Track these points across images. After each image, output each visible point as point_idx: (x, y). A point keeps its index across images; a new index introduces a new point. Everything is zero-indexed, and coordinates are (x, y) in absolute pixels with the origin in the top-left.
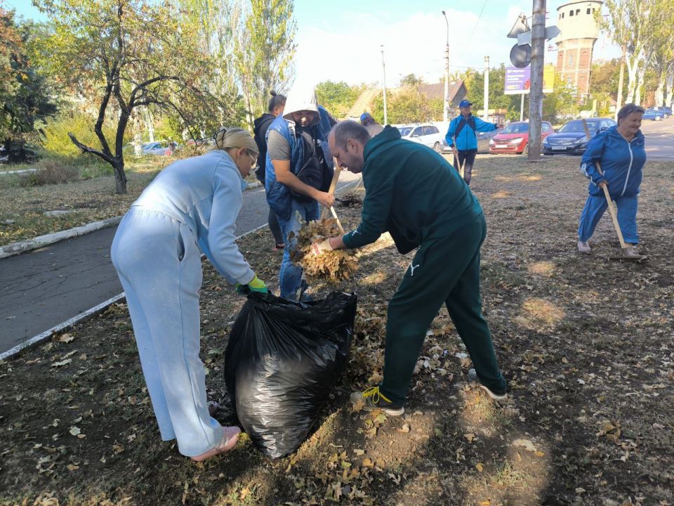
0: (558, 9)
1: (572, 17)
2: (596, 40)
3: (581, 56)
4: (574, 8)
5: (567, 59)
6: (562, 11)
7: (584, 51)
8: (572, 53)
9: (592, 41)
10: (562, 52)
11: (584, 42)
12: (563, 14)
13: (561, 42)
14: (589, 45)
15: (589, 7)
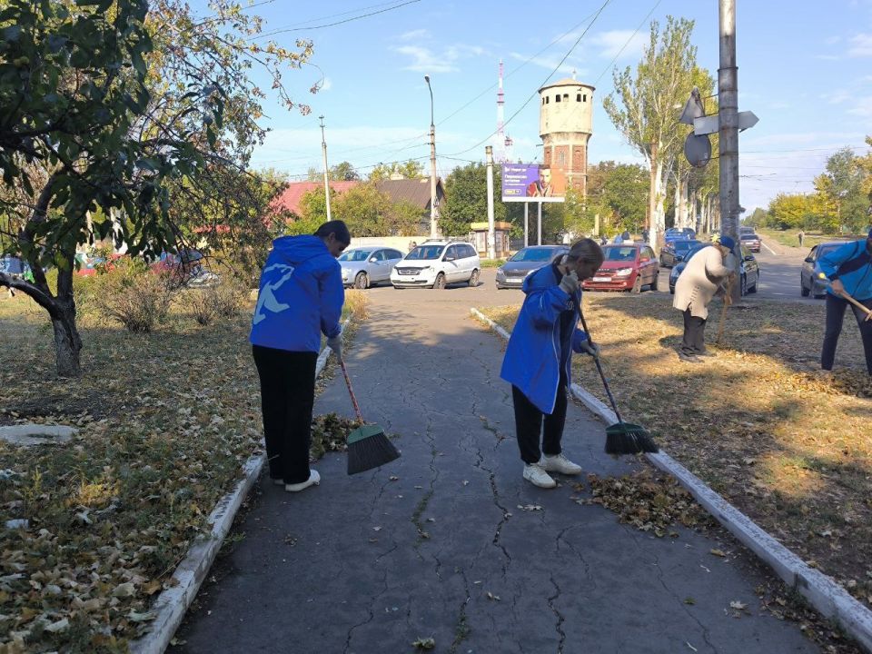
0: (540, 92)
1: (558, 103)
2: (590, 135)
3: (574, 155)
4: (561, 91)
5: (556, 158)
6: (545, 94)
7: (577, 149)
8: (562, 150)
9: (586, 136)
10: (550, 148)
11: (576, 138)
12: (547, 98)
13: (547, 135)
14: (582, 142)
15: (579, 92)
